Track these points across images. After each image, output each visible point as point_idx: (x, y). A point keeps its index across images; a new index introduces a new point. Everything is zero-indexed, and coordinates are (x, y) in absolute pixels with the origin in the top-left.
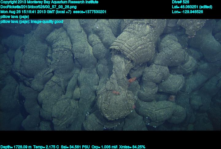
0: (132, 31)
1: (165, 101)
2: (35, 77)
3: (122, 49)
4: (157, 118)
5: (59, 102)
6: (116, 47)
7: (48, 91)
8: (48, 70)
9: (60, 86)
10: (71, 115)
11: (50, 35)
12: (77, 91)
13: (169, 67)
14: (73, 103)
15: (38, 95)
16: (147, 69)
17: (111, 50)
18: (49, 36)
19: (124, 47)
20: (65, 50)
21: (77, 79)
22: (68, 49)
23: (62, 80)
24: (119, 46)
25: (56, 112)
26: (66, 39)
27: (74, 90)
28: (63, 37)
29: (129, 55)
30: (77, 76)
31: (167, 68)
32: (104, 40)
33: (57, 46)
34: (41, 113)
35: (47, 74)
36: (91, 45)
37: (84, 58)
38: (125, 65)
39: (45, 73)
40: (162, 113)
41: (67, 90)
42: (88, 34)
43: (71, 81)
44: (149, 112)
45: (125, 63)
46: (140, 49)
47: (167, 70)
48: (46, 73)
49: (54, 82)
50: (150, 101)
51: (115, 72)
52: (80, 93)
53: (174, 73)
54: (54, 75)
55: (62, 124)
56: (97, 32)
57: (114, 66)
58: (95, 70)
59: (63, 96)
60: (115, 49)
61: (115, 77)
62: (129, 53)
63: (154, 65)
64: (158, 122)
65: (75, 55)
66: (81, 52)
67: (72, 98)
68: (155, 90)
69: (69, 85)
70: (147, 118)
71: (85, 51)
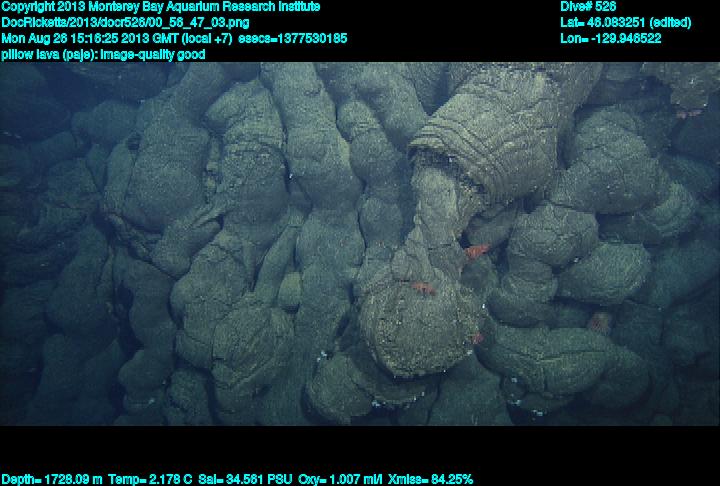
0: (488, 92)
1: (579, 330)
2: (167, 231)
3: (452, 146)
4: (549, 384)
5: (236, 312)
6: (434, 140)
7: (204, 278)
8: (207, 212)
9: (239, 261)
10: (271, 355)
11: (220, 100)
12: (292, 283)
13: (599, 217)
14: (279, 320)
15: (171, 289)
16: (523, 220)
17: (414, 150)
18: (217, 106)
19: (460, 142)
20: (262, 151)
21: (295, 245)
22: (272, 146)
23: (247, 244)
24: (441, 137)
25: (224, 343)
26: (268, 114)
27: (282, 278)
28: (258, 109)
29: (473, 167)
30: (295, 235)
31: (591, 219)
32: (390, 120)
33: (240, 137)
34: (179, 343)
35: (204, 224)
36: (346, 136)
37: (323, 175)
38: (457, 201)
39: (197, 220)
40: (568, 369)
41: (259, 276)
42: (338, 99)
43: (275, 249)
44: (522, 361)
45: (459, 194)
46: (513, 150)
47: (591, 224)
48: (201, 221)
49: (222, 249)
50: (528, 324)
51: (424, 222)
52: (302, 287)
53: (615, 237)
54: (221, 229)
55: (242, 382)
56: (369, 96)
57: (420, 205)
58: (352, 217)
59: (248, 297)
60: (427, 149)
61: (422, 238)
62: (473, 161)
63: (549, 208)
64: (551, 396)
65: (294, 168)
66: (314, 158)
67: (274, 303)
68: (547, 291)
69: (266, 263)
70: (515, 380)
71: (325, 153)
